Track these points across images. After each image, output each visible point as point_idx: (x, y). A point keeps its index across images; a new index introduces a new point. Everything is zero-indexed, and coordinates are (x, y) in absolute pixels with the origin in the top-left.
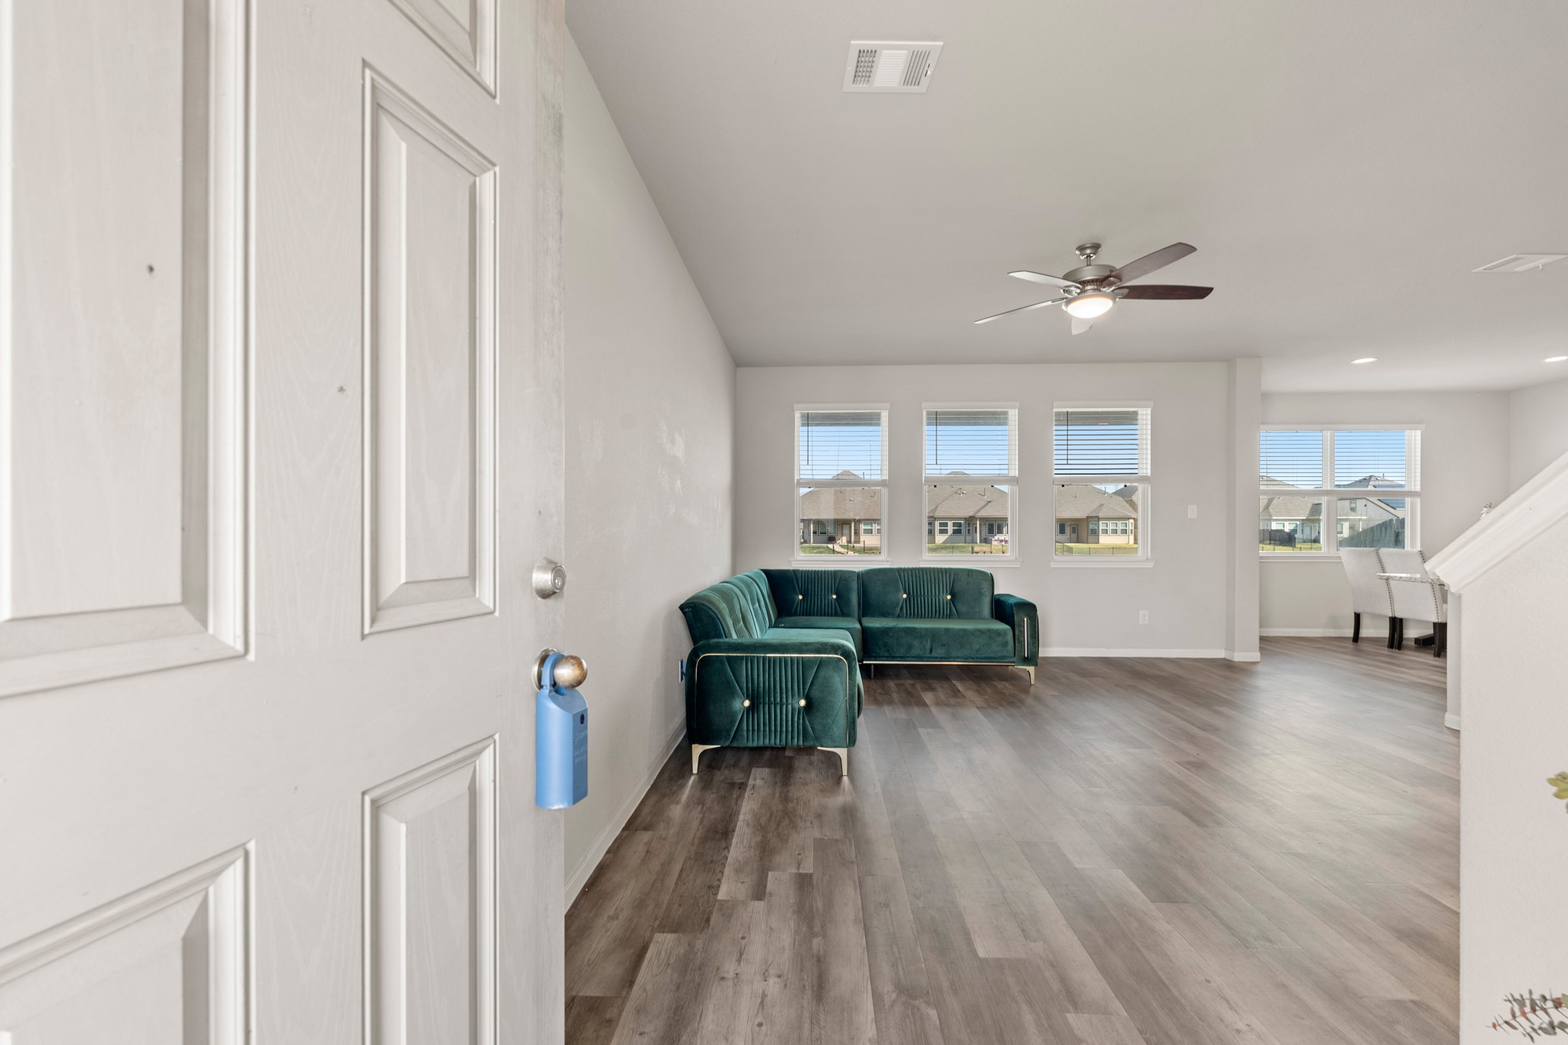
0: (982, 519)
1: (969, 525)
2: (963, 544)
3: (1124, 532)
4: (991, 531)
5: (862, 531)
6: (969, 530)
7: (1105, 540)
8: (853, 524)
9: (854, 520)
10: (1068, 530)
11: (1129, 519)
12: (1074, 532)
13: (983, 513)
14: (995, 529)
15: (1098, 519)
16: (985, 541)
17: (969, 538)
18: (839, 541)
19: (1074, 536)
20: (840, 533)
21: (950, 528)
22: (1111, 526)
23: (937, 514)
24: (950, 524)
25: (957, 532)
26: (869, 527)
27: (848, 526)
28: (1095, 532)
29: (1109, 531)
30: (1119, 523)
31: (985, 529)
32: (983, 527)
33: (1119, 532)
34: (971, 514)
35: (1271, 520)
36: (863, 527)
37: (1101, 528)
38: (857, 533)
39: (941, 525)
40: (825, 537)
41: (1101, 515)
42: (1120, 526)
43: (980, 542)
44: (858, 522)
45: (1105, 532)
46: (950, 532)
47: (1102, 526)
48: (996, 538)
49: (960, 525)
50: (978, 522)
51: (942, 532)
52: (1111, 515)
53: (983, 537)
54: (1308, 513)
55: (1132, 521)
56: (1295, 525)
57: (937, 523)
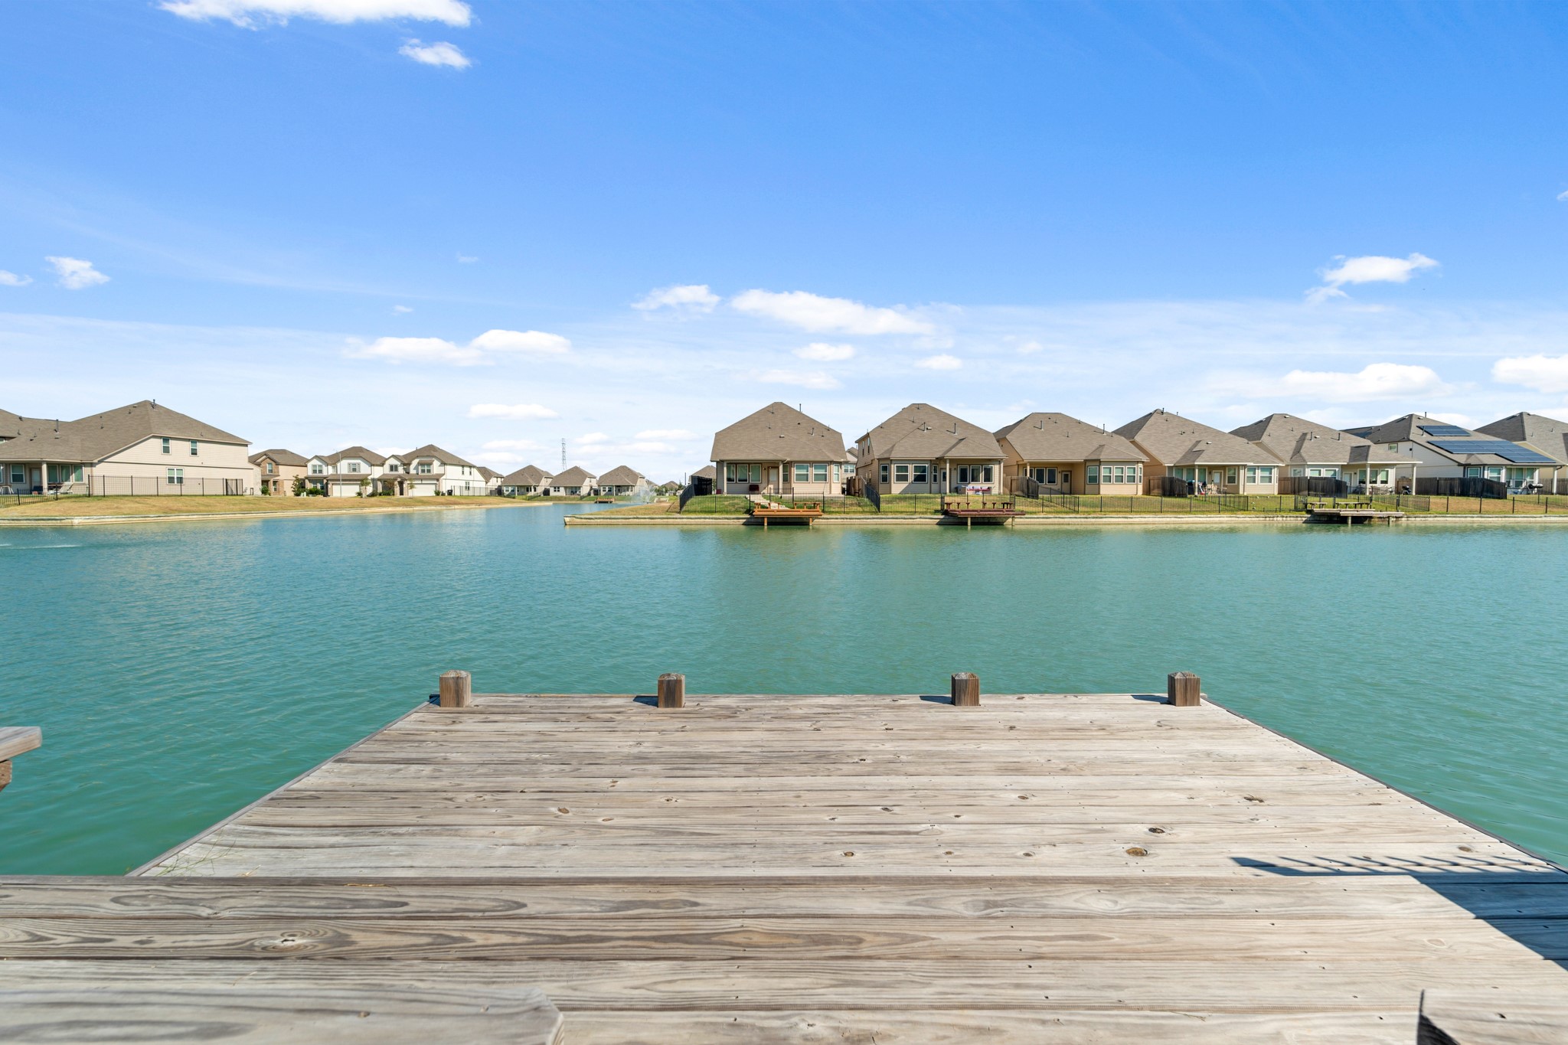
0: (952, 461)
1: (935, 471)
2: (929, 495)
3: (1132, 479)
4: (964, 478)
5: (794, 478)
6: (935, 476)
7: (1107, 490)
8: (781, 467)
9: (782, 461)
10: (1059, 478)
11: (1138, 462)
12: (1066, 480)
13: (955, 454)
14: (969, 476)
15: (1099, 462)
16: (957, 490)
17: (935, 486)
18: (765, 491)
19: (1066, 486)
20: (765, 480)
21: (911, 474)
22: (1115, 472)
23: (894, 455)
24: (911, 467)
25: (920, 478)
26: (803, 472)
27: (775, 471)
28: (1095, 480)
29: (1113, 479)
30: (1126, 468)
31: (957, 475)
32: (954, 473)
33: (1125, 479)
34: (938, 455)
35: (1304, 466)
36: (795, 471)
37: (1102, 474)
38: (786, 479)
39: (899, 469)
40: (746, 486)
41: (1103, 458)
42: (1127, 472)
43: (950, 492)
44: (788, 465)
45: (1108, 479)
46: (911, 478)
47: (1104, 472)
48: (970, 486)
49: (924, 469)
50: (948, 465)
51: (902, 478)
52: (1115, 457)
53: (954, 485)
54: (1348, 457)
55: (1141, 465)
56: (1333, 472)
57: (894, 468)
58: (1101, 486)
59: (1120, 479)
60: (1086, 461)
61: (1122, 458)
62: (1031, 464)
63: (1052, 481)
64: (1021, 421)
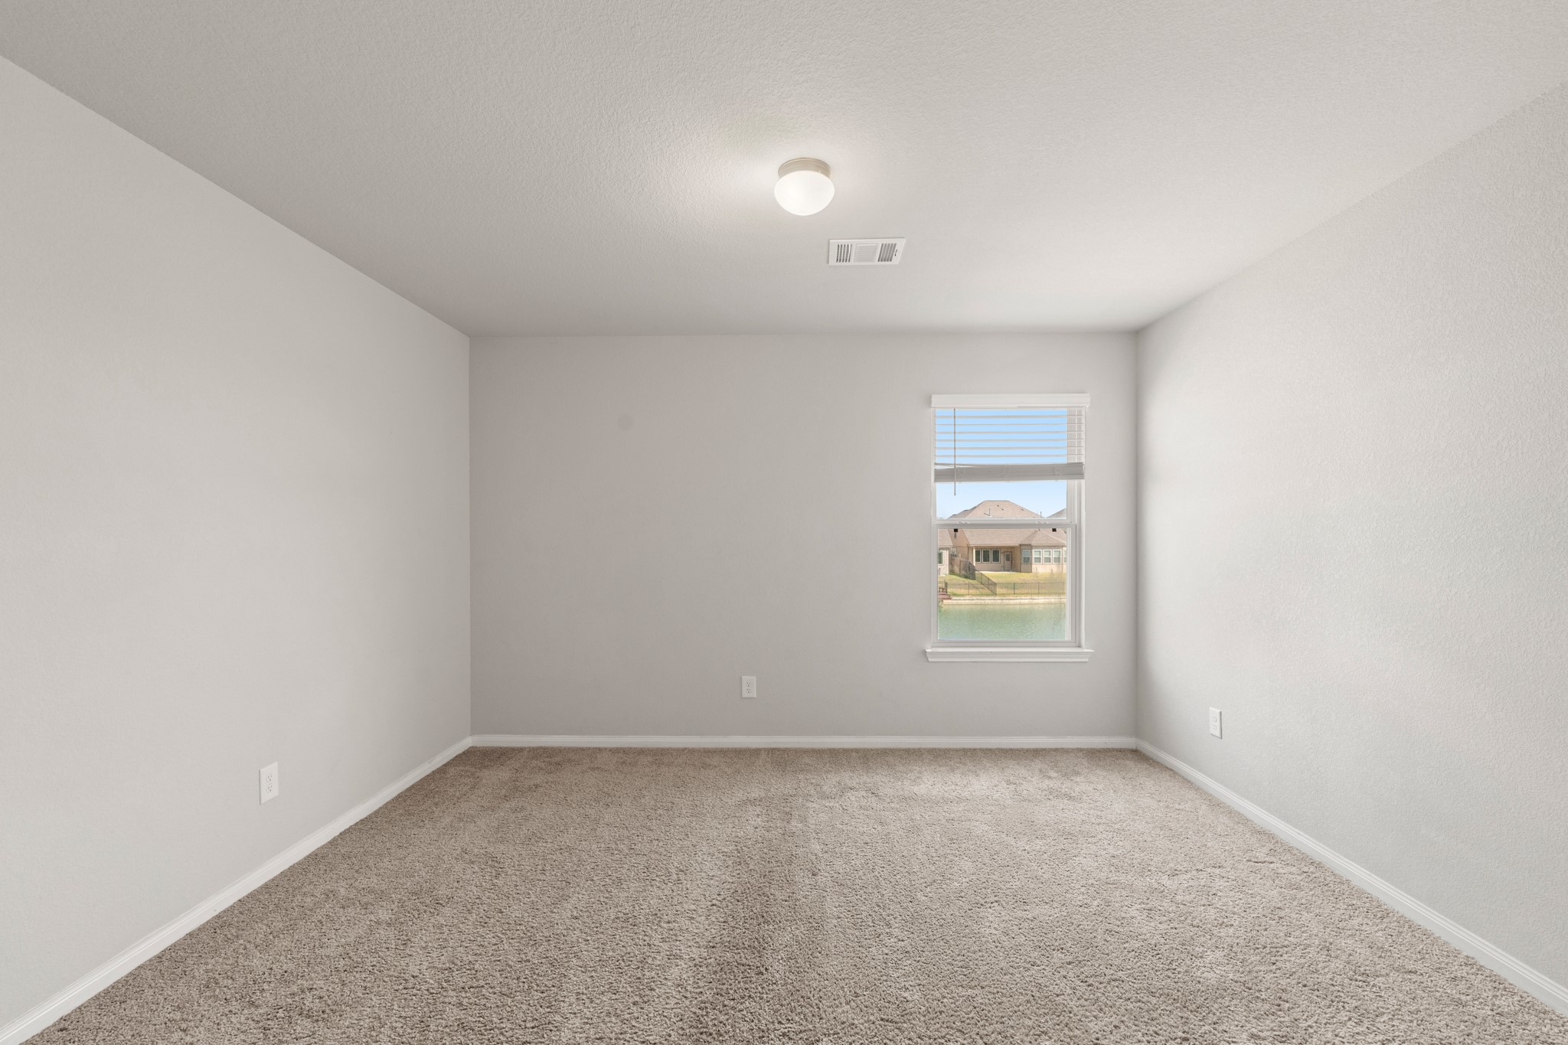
58: (1033, 566)
59: (1048, 560)
60: (1021, 545)
61: (1050, 543)
62: (976, 547)
63: (996, 559)
64: (975, 507)
